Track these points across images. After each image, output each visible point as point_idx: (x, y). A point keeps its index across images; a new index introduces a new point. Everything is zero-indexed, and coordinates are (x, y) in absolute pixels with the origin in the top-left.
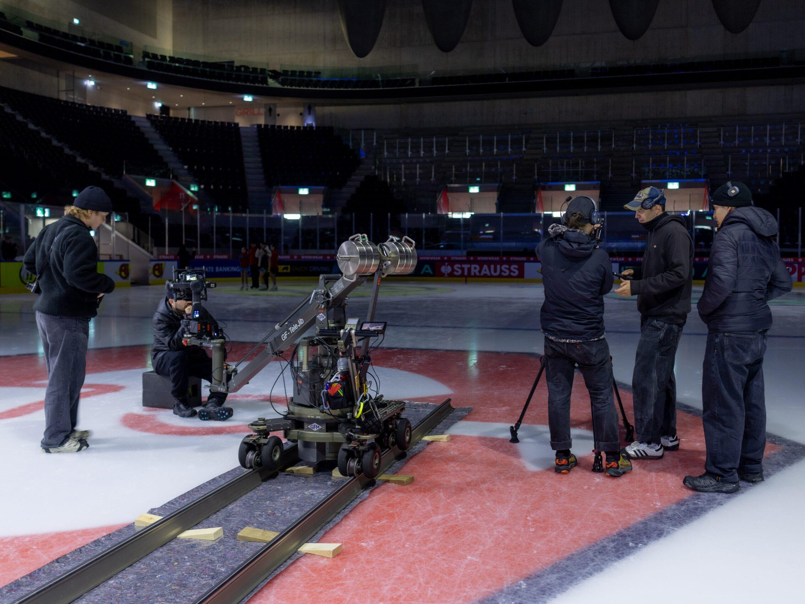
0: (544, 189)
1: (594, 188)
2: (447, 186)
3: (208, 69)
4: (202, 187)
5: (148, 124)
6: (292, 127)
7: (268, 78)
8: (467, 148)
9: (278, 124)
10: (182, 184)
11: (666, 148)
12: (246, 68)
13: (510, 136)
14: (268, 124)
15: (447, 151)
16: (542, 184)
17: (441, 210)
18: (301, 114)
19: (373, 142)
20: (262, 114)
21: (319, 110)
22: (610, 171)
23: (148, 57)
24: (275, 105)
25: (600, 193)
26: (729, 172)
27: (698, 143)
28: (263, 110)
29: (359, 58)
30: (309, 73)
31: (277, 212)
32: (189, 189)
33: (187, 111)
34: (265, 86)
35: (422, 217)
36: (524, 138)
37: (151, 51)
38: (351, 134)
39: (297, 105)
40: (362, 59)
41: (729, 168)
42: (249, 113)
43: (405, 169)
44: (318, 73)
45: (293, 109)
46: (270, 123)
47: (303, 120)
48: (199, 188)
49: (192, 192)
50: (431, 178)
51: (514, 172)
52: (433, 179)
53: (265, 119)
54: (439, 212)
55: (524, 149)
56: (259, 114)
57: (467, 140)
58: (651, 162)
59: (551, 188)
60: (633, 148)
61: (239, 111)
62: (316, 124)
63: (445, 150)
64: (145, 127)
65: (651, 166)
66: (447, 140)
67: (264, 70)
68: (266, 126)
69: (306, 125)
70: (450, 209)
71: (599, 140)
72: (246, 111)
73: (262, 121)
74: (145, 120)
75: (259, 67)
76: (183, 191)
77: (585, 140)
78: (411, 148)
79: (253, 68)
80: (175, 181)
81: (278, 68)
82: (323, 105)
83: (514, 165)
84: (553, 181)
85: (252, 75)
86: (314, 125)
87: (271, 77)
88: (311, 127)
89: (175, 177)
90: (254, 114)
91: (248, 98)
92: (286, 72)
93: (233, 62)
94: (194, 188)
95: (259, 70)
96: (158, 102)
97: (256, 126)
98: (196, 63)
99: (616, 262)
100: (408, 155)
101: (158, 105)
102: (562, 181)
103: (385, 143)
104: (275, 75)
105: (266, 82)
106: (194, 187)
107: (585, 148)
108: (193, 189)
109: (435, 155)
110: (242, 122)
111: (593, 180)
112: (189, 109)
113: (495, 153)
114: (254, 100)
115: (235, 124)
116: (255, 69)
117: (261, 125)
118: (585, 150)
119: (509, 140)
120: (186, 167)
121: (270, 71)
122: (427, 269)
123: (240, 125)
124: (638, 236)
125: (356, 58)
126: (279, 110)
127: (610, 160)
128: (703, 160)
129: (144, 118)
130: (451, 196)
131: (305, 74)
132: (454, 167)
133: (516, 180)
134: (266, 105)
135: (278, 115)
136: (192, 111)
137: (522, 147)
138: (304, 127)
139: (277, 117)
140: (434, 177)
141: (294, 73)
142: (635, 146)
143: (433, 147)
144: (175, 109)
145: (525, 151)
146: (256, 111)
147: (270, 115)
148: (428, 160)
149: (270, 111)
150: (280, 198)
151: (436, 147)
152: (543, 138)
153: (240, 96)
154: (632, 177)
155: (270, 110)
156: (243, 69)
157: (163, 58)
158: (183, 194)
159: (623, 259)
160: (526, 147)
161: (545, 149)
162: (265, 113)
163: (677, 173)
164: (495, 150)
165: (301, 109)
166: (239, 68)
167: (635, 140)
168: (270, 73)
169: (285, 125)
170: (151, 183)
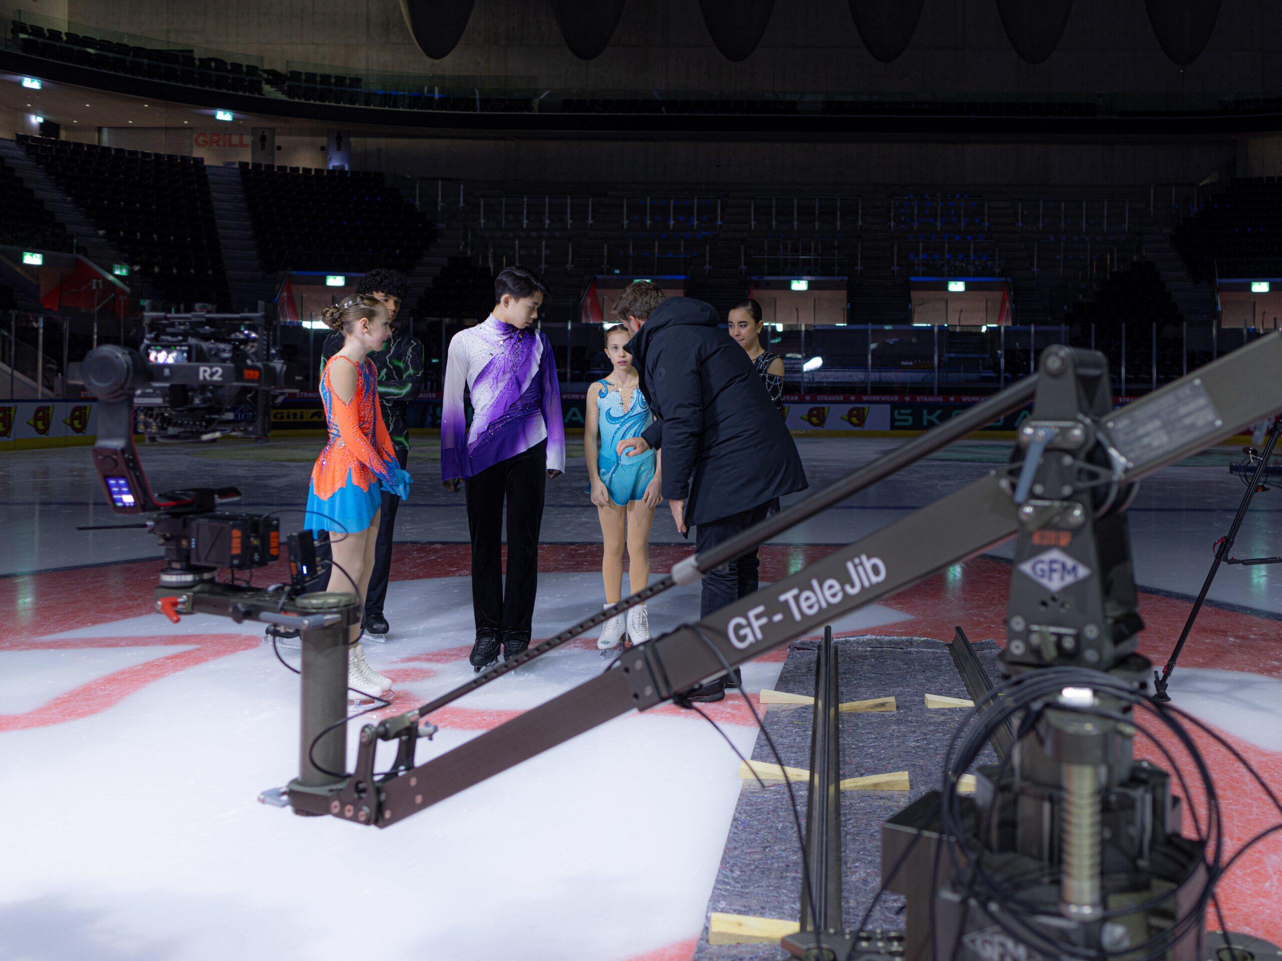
0: (758, 286)
1: (837, 287)
2: (595, 278)
3: (146, 61)
4: (137, 268)
5: (21, 153)
6: (307, 171)
7: (264, 82)
8: (625, 217)
9: (278, 163)
10: (97, 264)
11: (939, 229)
12: (220, 63)
13: (696, 201)
14: (259, 162)
15: (590, 221)
16: (755, 278)
17: (587, 317)
18: (323, 149)
19: (459, 202)
20: (247, 146)
21: (355, 142)
22: (859, 261)
23: (24, 31)
24: (273, 131)
25: (848, 295)
26: (1035, 269)
27: (986, 224)
28: (248, 139)
29: (432, 60)
30: (340, 80)
31: (285, 316)
32: (111, 272)
33: (97, 134)
34: (256, 95)
35: (567, 327)
36: (719, 204)
37: (28, 21)
38: (418, 186)
39: (314, 133)
40: (436, 61)
41: (1035, 262)
42: (221, 143)
43: (520, 248)
44: (356, 81)
45: (308, 139)
46: (264, 162)
47: (326, 160)
48: (131, 271)
49: (117, 276)
50: (567, 263)
51: (708, 259)
52: (569, 266)
53: (253, 154)
54: (584, 321)
55: (719, 223)
56: (242, 145)
57: (625, 203)
58: (921, 249)
59: (769, 286)
60: (890, 226)
61: (201, 138)
62: (350, 167)
63: (587, 219)
64: (13, 158)
65: (921, 255)
66: (590, 203)
67: (256, 68)
68: (257, 166)
69: (331, 167)
70: (605, 316)
71: (839, 213)
72: (216, 138)
73: (247, 157)
74: (13, 145)
75: (244, 62)
76: (100, 277)
77: (817, 212)
78: (528, 213)
79: (232, 64)
80: (81, 257)
81: (280, 68)
82: (365, 135)
83: (708, 246)
84: (769, 274)
85: (231, 76)
86: (347, 168)
87: (268, 82)
88: (342, 171)
89: (80, 250)
90: (231, 145)
91: (223, 116)
92: (295, 75)
93: (192, 51)
94: (121, 271)
95: (244, 69)
96: (37, 115)
97: (237, 166)
98: (122, 48)
99: (885, 402)
100: (522, 224)
101: (36, 120)
102: (786, 275)
103: (482, 203)
104: (275, 78)
105: (260, 91)
106: (121, 269)
107: (817, 224)
108: (117, 272)
109: (569, 226)
110: (210, 158)
111: (832, 274)
112: (99, 130)
113: (671, 227)
114: (234, 118)
115: (195, 159)
116: (237, 67)
117: (247, 164)
118: (817, 228)
119: (695, 206)
120: (101, 232)
121: (265, 71)
122: (574, 415)
123: (206, 163)
124: (911, 363)
125: (428, 60)
126: (279, 140)
127: (860, 244)
128: (997, 250)
129: (12, 141)
130: (604, 295)
131: (333, 80)
132: (606, 246)
133: (709, 270)
134: (254, 131)
135: (279, 148)
136: (105, 134)
137: (716, 220)
138: (328, 171)
139: (277, 152)
140: (572, 263)
141: (311, 77)
142: (892, 224)
143: (566, 213)
144: (70, 128)
145: (720, 226)
146: (235, 139)
147: (263, 148)
148: (558, 234)
149: (263, 141)
150: (289, 291)
151: (572, 213)
152: (750, 206)
153: (209, 112)
154: (893, 272)
155: (263, 139)
156: (213, 64)
157: (55, 35)
158: (100, 281)
159: (896, 398)
160: (721, 219)
161: (753, 223)
162: (254, 144)
163: (962, 267)
164: (672, 222)
165: (323, 141)
166: (205, 62)
167: (892, 214)
168: (265, 76)
169: (294, 166)
170: (33, 259)
